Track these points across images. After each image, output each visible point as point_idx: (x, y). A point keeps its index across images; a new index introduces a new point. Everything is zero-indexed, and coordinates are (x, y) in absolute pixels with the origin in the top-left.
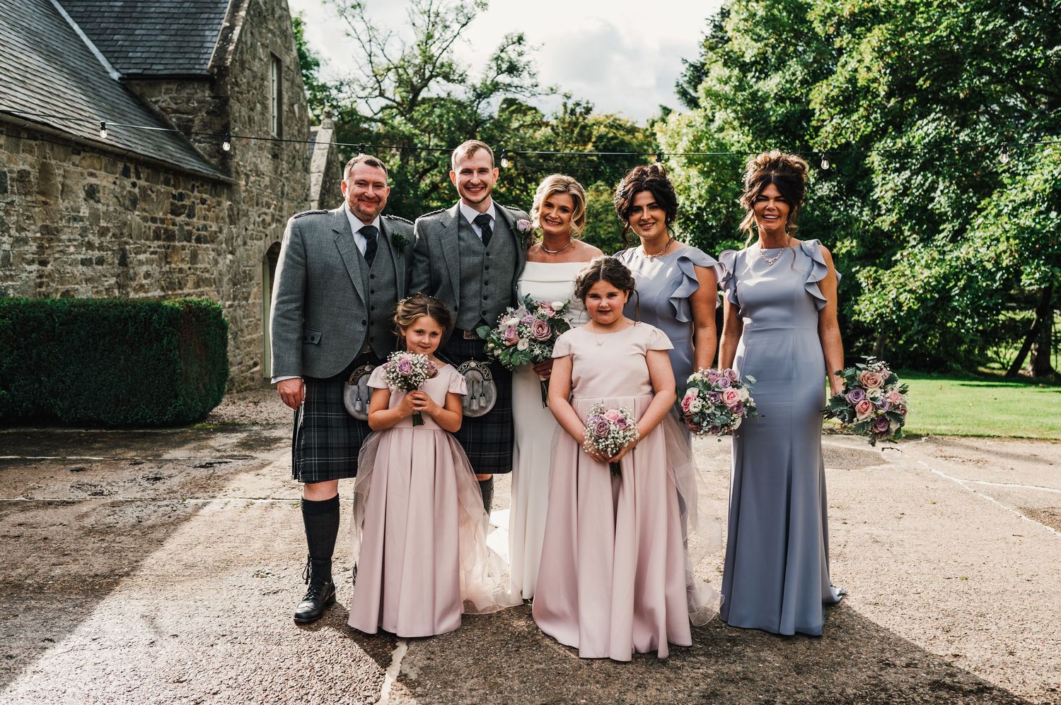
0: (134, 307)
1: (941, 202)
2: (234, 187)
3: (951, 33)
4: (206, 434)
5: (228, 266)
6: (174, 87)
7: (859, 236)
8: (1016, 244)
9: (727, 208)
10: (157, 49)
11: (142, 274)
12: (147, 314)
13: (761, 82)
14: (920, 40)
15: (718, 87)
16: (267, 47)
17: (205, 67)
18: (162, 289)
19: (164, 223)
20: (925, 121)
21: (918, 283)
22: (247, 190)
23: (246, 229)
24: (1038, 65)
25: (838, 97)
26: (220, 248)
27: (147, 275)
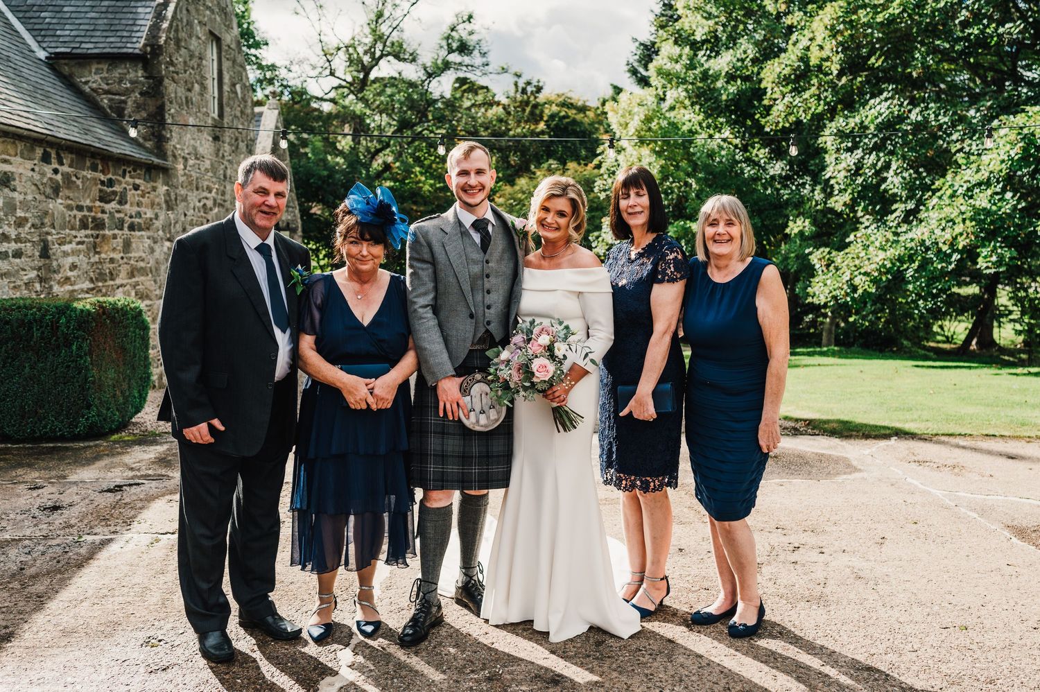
0: (39, 309)
1: (894, 182)
2: (170, 171)
3: (904, 10)
4: (122, 448)
5: (165, 253)
6: (105, 67)
7: (811, 216)
8: (973, 226)
9: (679, 188)
10: (87, 27)
11: (67, 267)
12: (54, 317)
13: (712, 61)
14: (872, 18)
15: (669, 66)
16: (205, 25)
17: (137, 45)
18: (91, 280)
19: (92, 211)
20: (878, 100)
21: (873, 266)
22: (185, 174)
23: (185, 215)
24: (991, 42)
25: (790, 75)
26: (156, 236)
27: (73, 267)
